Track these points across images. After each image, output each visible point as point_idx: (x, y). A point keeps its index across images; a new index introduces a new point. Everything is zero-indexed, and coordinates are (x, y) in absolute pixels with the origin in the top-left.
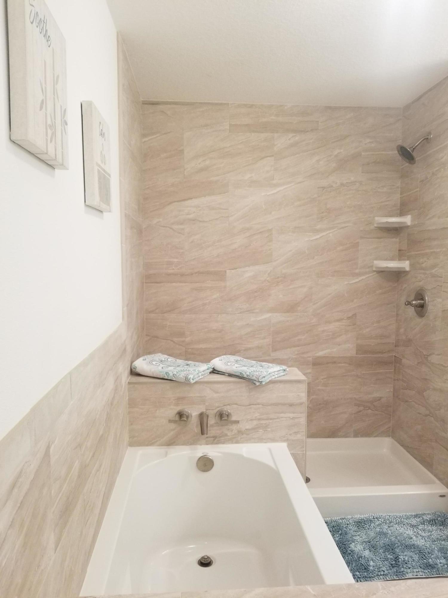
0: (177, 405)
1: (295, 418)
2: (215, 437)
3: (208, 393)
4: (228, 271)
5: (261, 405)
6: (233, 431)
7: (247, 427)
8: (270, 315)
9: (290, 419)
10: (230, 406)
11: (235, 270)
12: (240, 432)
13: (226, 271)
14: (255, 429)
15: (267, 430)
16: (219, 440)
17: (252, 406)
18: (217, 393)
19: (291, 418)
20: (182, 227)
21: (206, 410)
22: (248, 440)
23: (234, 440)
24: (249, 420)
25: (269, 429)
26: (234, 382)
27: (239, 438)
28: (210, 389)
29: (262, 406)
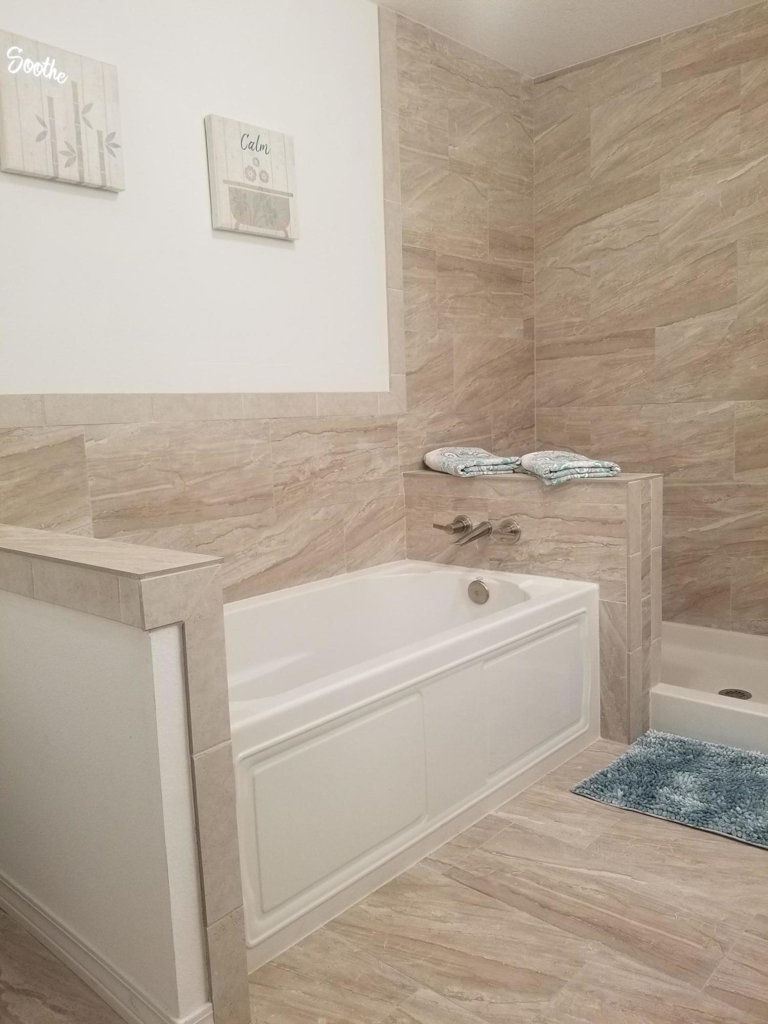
0: (455, 508)
1: (611, 545)
2: (500, 561)
3: (491, 495)
4: (657, 329)
5: (560, 519)
6: (523, 555)
7: (542, 551)
8: (732, 403)
9: (603, 545)
10: (518, 516)
11: (670, 326)
12: (532, 557)
13: (654, 329)
14: (552, 555)
15: (568, 560)
16: (506, 566)
17: (547, 519)
18: (502, 495)
19: (605, 544)
20: (587, 263)
21: (489, 520)
22: (543, 572)
23: (524, 568)
24: (544, 540)
25: (572, 559)
26: (523, 481)
27: (531, 566)
28: (494, 489)
29: (562, 520)
